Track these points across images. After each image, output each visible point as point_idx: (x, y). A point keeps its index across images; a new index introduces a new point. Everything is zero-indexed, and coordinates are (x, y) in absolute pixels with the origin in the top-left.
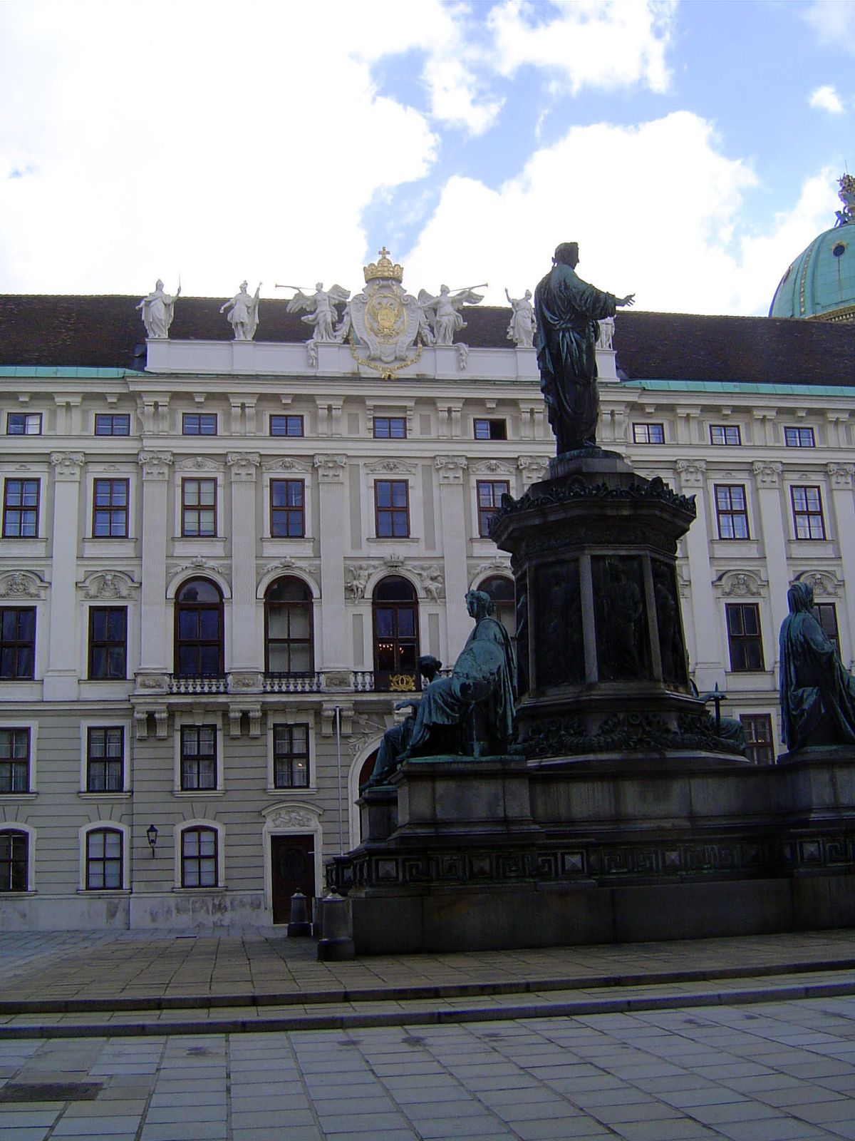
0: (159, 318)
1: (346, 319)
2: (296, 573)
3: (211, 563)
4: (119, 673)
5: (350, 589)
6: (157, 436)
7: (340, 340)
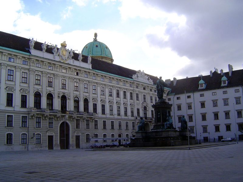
0: (32, 44)
1: (59, 51)
2: (51, 93)
3: (40, 90)
4: (26, 107)
5: (58, 97)
6: (33, 66)
7: (58, 55)
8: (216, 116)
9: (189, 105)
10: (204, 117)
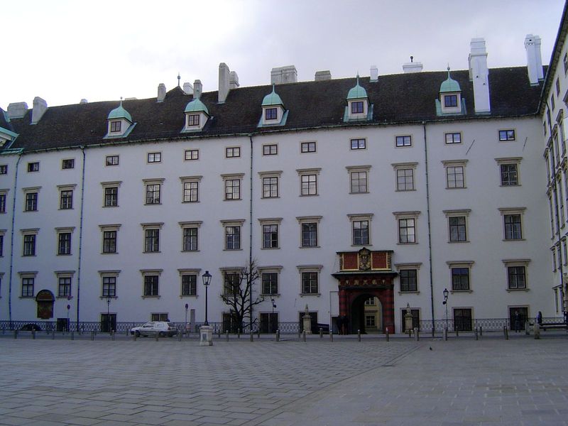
8: (153, 237)
9: (65, 193)
10: (110, 241)
